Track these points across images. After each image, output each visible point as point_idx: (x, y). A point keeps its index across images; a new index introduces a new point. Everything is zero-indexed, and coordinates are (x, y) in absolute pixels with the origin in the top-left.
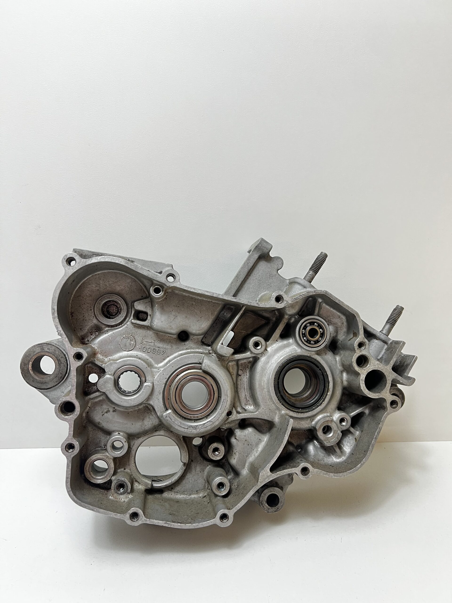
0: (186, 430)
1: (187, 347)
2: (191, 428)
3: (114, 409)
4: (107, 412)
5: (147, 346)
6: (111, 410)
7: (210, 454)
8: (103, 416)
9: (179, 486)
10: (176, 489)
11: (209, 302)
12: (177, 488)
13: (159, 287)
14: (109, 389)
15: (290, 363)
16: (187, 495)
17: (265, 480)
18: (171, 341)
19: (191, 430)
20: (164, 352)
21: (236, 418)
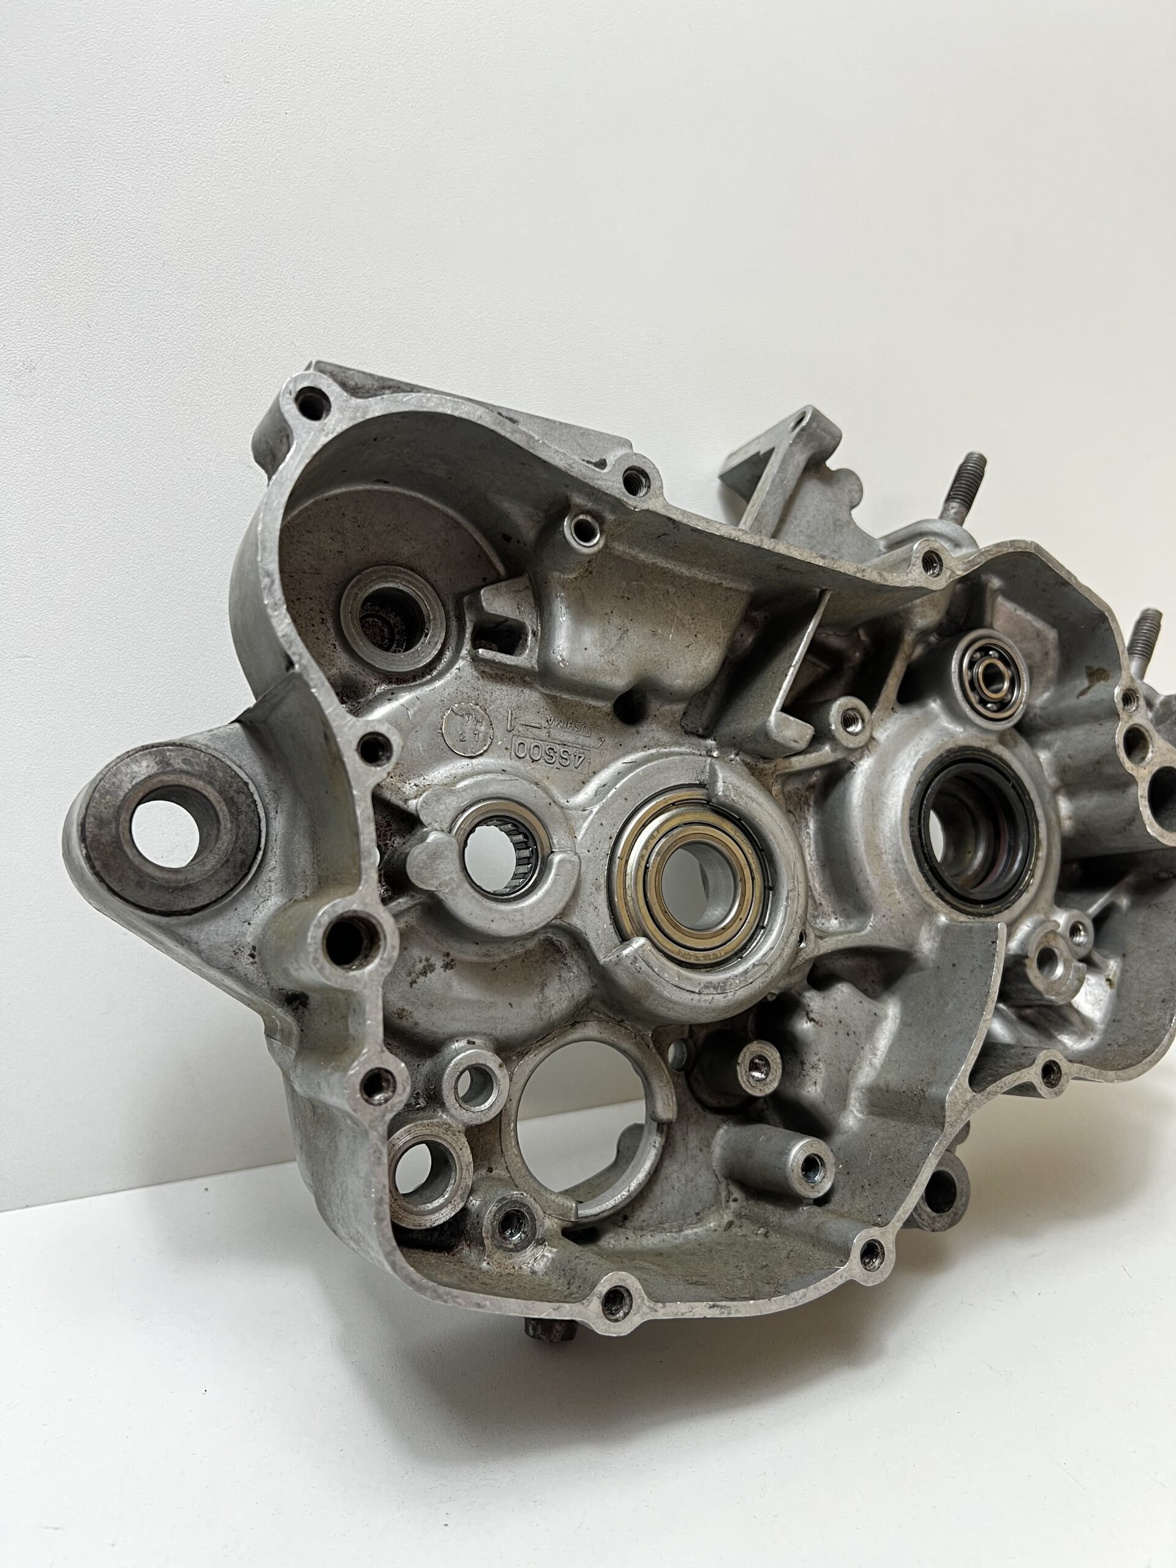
0: (697, 997)
1: (646, 739)
2: (712, 990)
3: (448, 960)
4: (424, 973)
5: (528, 740)
6: (438, 963)
7: (745, 1078)
8: (414, 985)
9: (643, 1208)
10: (636, 1217)
11: (713, 584)
12: (638, 1213)
13: (589, 519)
14: (447, 878)
15: (943, 769)
16: (671, 1232)
17: (961, 1115)
18: (599, 722)
19: (711, 996)
20: (580, 757)
21: (817, 950)
